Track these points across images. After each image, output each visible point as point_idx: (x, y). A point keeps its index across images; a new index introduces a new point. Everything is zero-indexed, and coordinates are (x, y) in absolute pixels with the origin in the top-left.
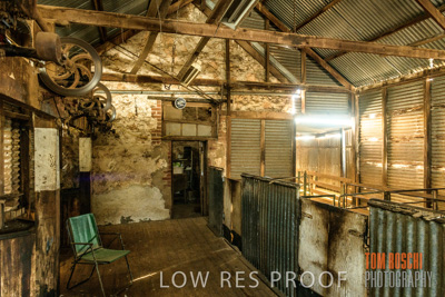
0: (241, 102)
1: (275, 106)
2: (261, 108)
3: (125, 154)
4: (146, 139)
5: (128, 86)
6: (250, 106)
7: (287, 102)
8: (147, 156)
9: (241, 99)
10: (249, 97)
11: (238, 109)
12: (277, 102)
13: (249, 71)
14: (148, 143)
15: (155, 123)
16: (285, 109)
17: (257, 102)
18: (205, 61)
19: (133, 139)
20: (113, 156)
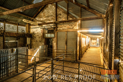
0: (61, 27)
1: (71, 27)
2: (66, 28)
3: (37, 41)
4: (40, 38)
5: (37, 26)
6: (63, 28)
7: (75, 25)
8: (40, 42)
9: (61, 26)
10: (63, 25)
11: (60, 29)
12: (72, 26)
13: (63, 18)
14: (40, 39)
15: (42, 34)
16: (74, 28)
17: (65, 26)
18: (52, 17)
19: (38, 38)
20: (35, 41)
